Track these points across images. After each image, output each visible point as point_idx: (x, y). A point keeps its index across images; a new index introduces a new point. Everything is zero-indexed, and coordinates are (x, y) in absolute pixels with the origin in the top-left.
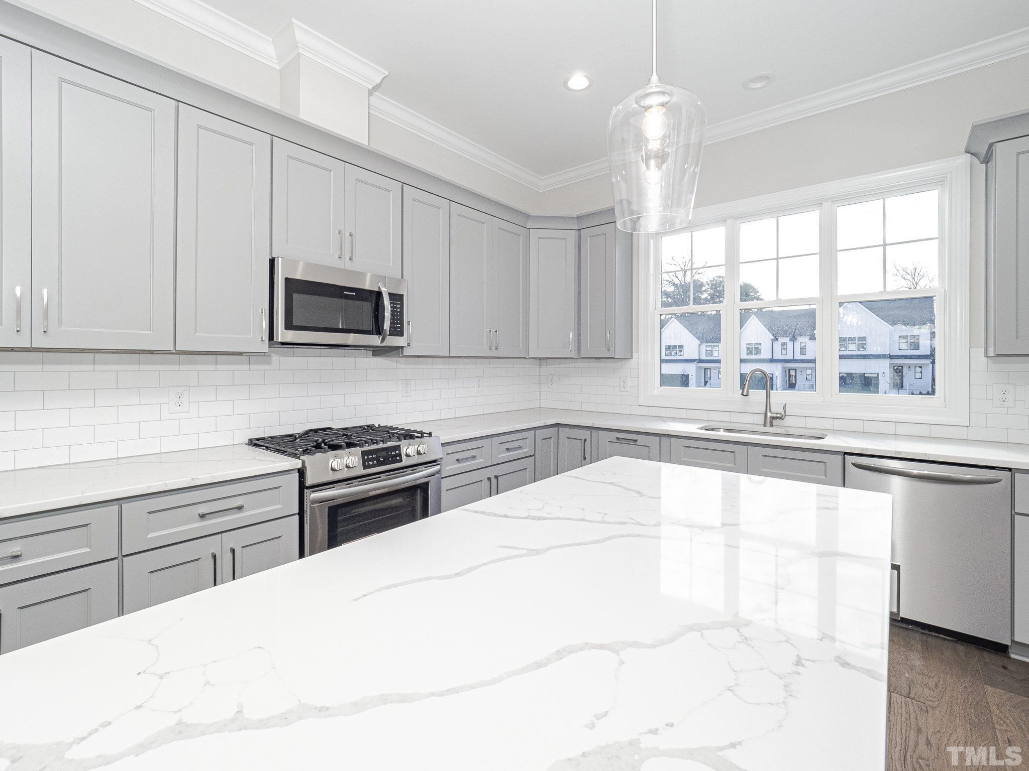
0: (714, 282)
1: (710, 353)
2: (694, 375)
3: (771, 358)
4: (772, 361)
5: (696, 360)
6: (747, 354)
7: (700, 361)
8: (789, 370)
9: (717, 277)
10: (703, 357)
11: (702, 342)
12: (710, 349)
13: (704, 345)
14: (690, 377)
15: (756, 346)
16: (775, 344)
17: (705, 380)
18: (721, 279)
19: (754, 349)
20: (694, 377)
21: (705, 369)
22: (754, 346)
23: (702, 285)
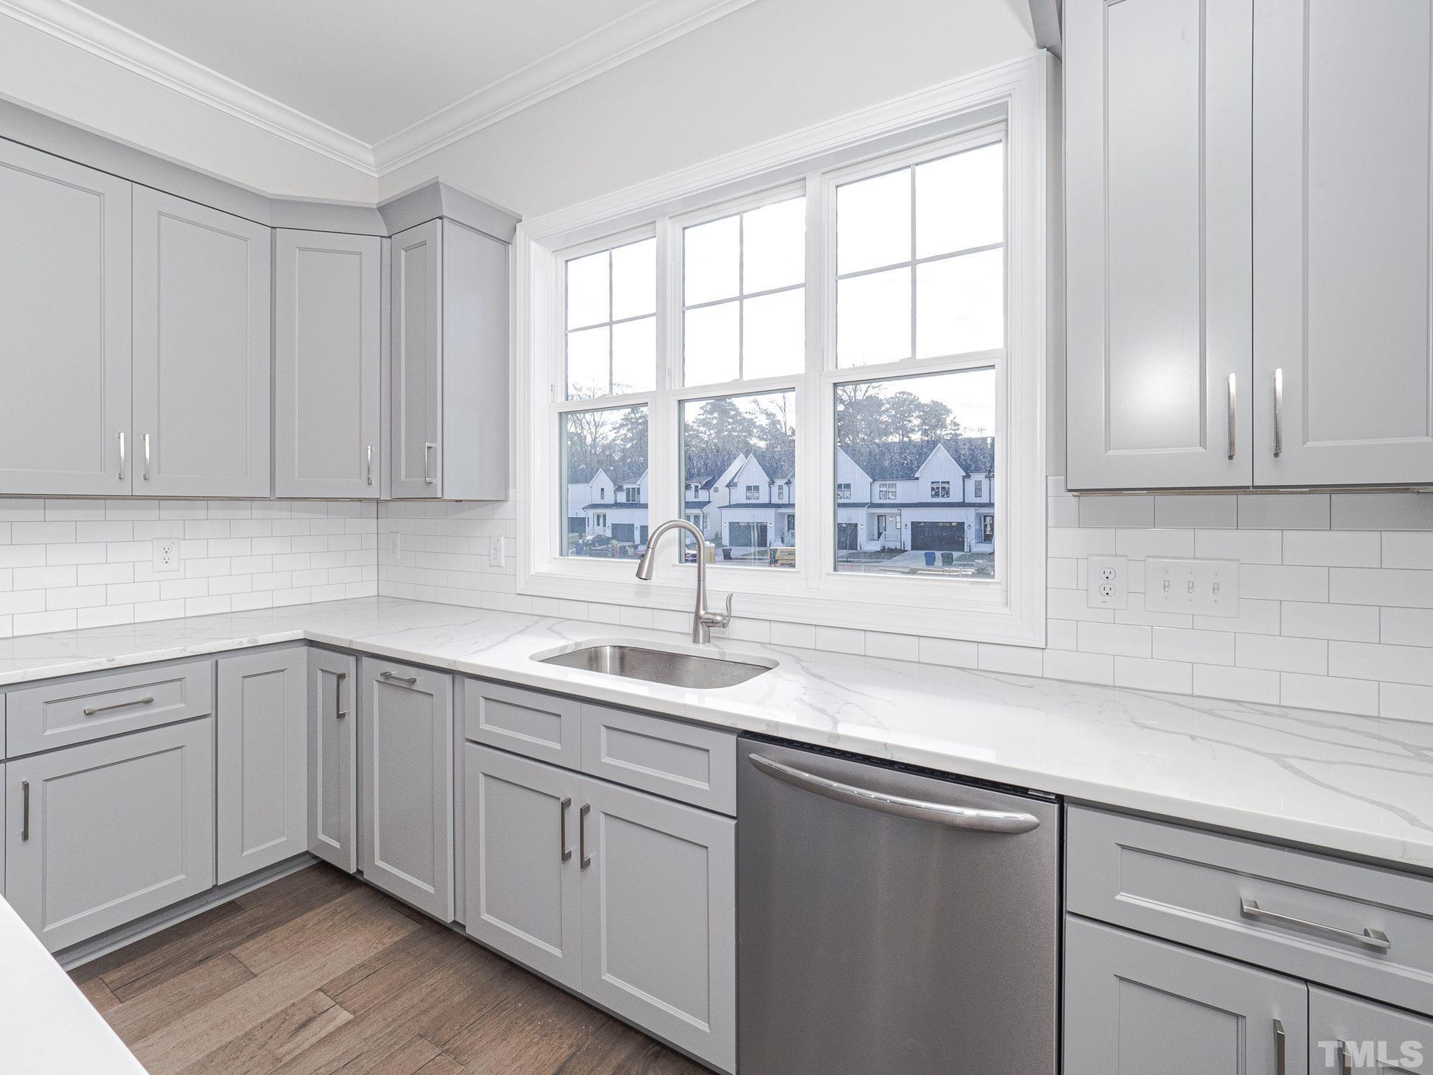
0: (897, 400)
1: (884, 494)
2: (865, 525)
3: (962, 501)
4: (963, 504)
5: (866, 504)
6: (932, 496)
7: (872, 505)
8: (985, 517)
9: (899, 393)
10: (877, 500)
11: (874, 480)
12: (885, 489)
13: (877, 484)
14: (859, 527)
15: (944, 485)
16: (967, 481)
17: (879, 531)
18: (905, 396)
19: (940, 489)
20: (864, 527)
21: (879, 516)
22: (940, 486)
23: (880, 404)
